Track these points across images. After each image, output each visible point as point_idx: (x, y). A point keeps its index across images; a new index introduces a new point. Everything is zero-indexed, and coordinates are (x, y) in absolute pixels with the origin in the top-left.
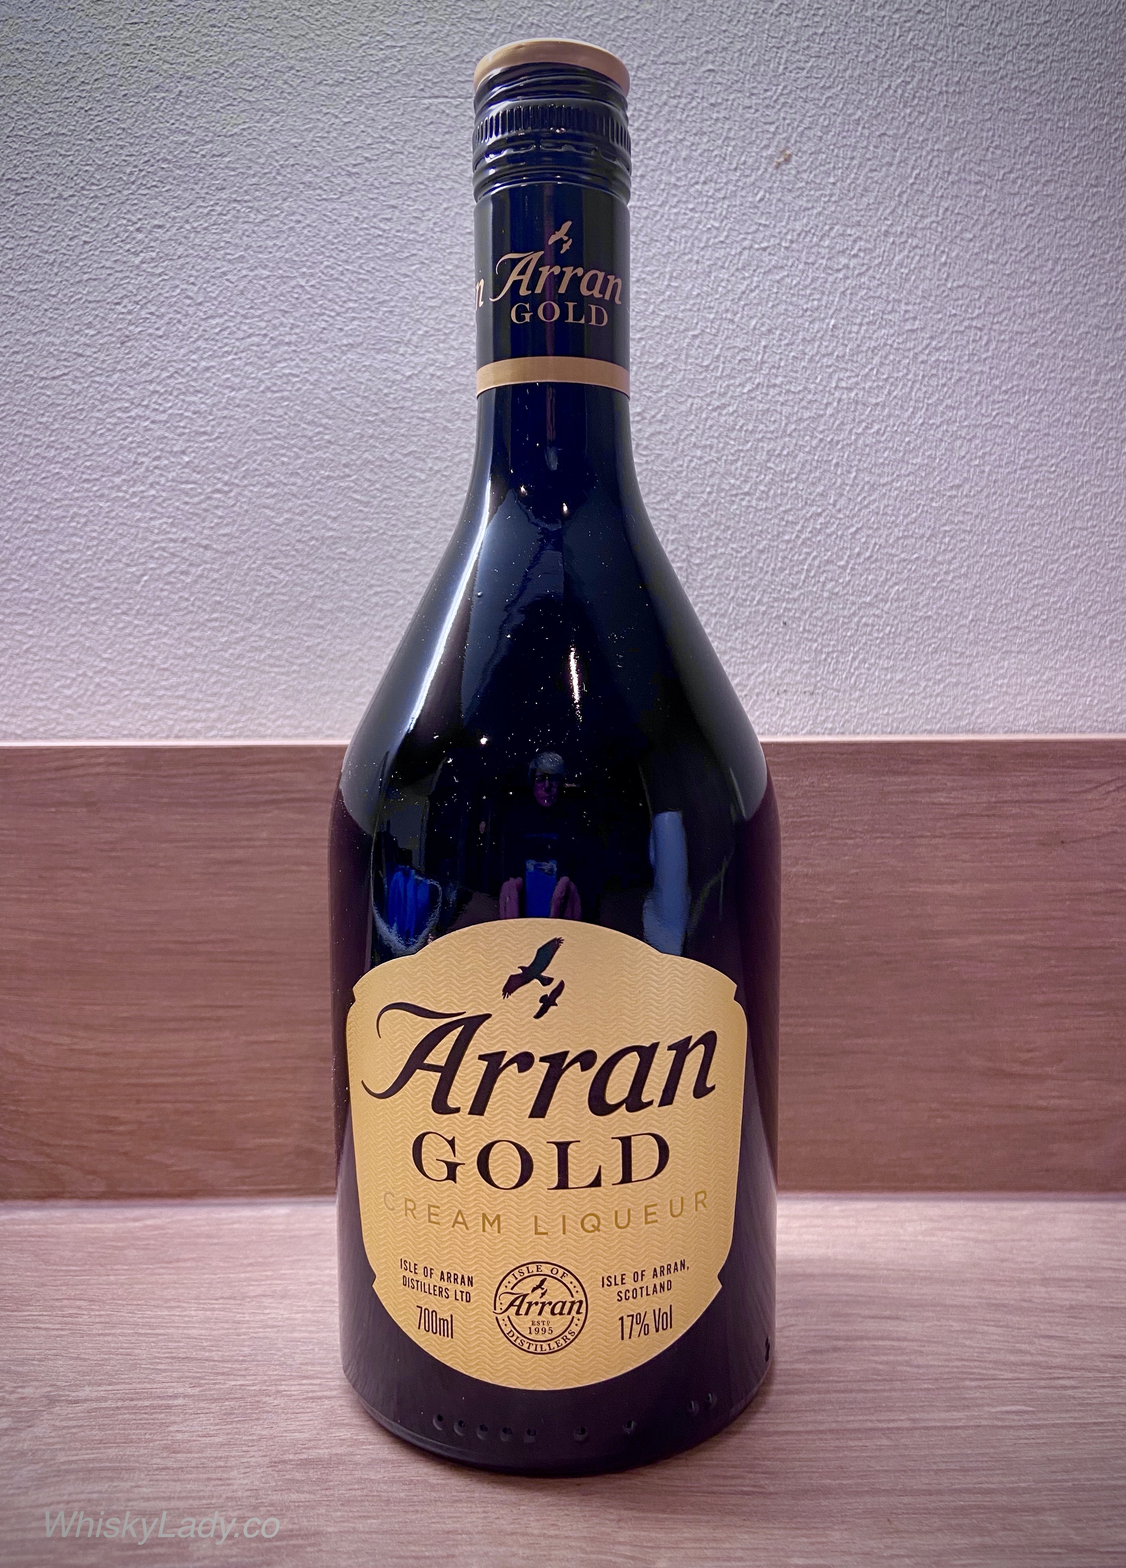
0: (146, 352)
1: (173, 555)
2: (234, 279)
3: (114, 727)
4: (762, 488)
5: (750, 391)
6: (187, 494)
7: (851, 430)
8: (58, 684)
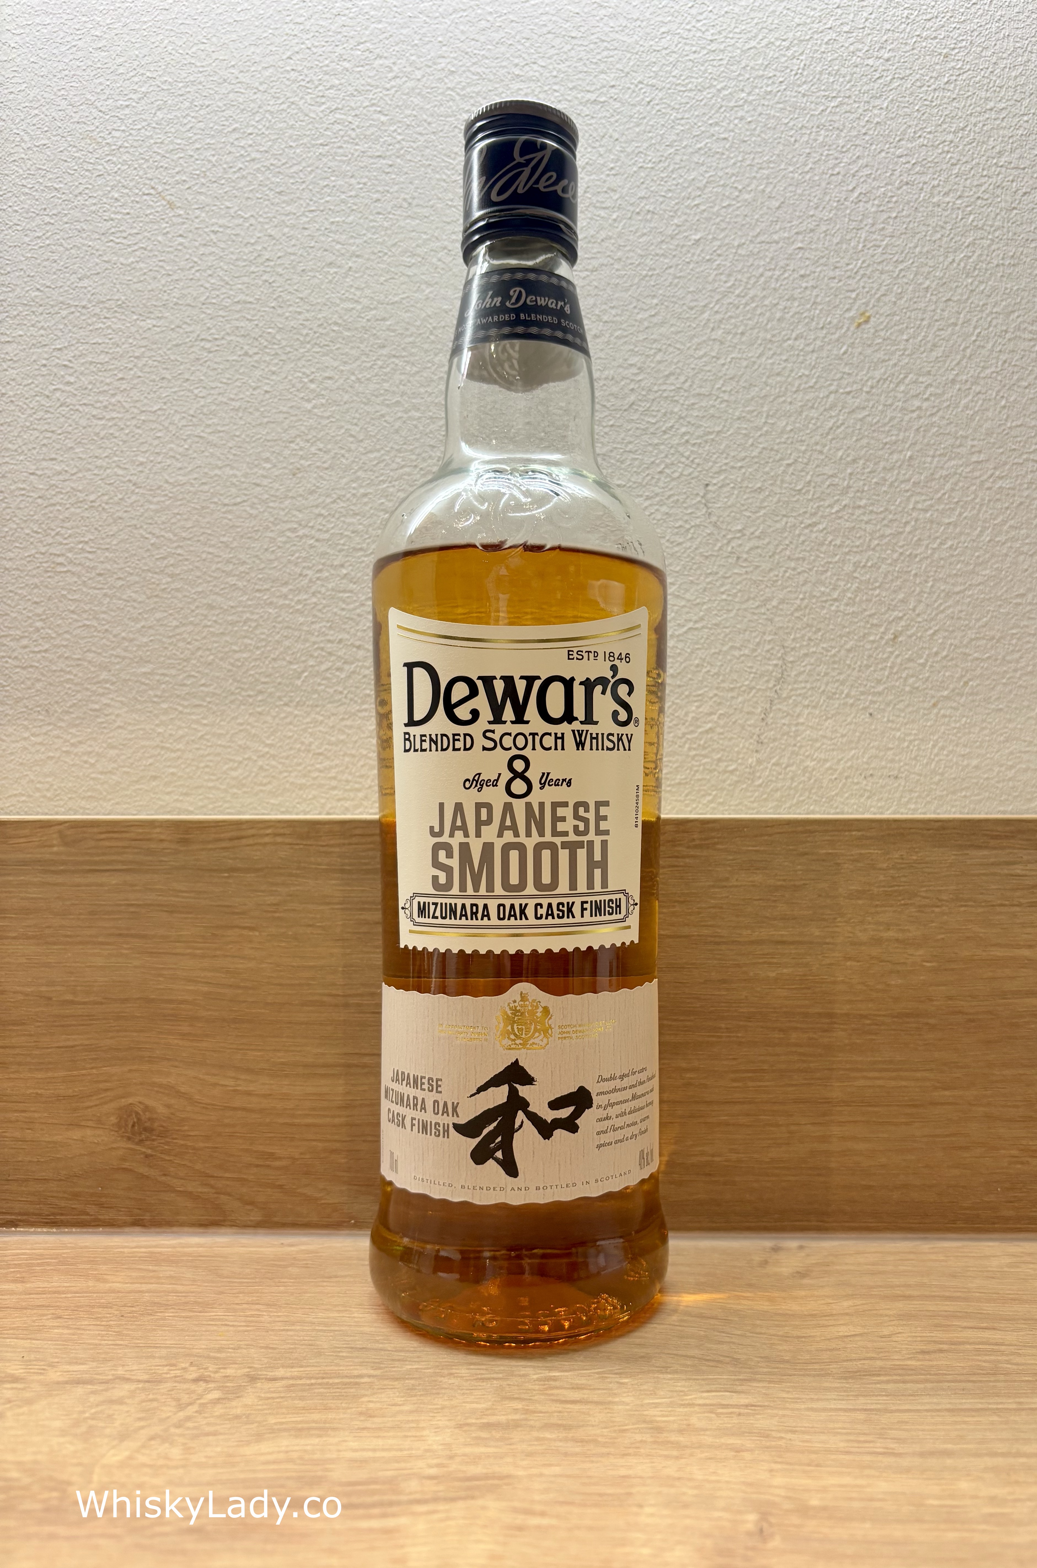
0: (314, 481)
1: (330, 654)
2: (390, 420)
3: (273, 804)
4: (849, 595)
5: (837, 512)
6: (344, 601)
7: (927, 547)
8: (227, 766)
